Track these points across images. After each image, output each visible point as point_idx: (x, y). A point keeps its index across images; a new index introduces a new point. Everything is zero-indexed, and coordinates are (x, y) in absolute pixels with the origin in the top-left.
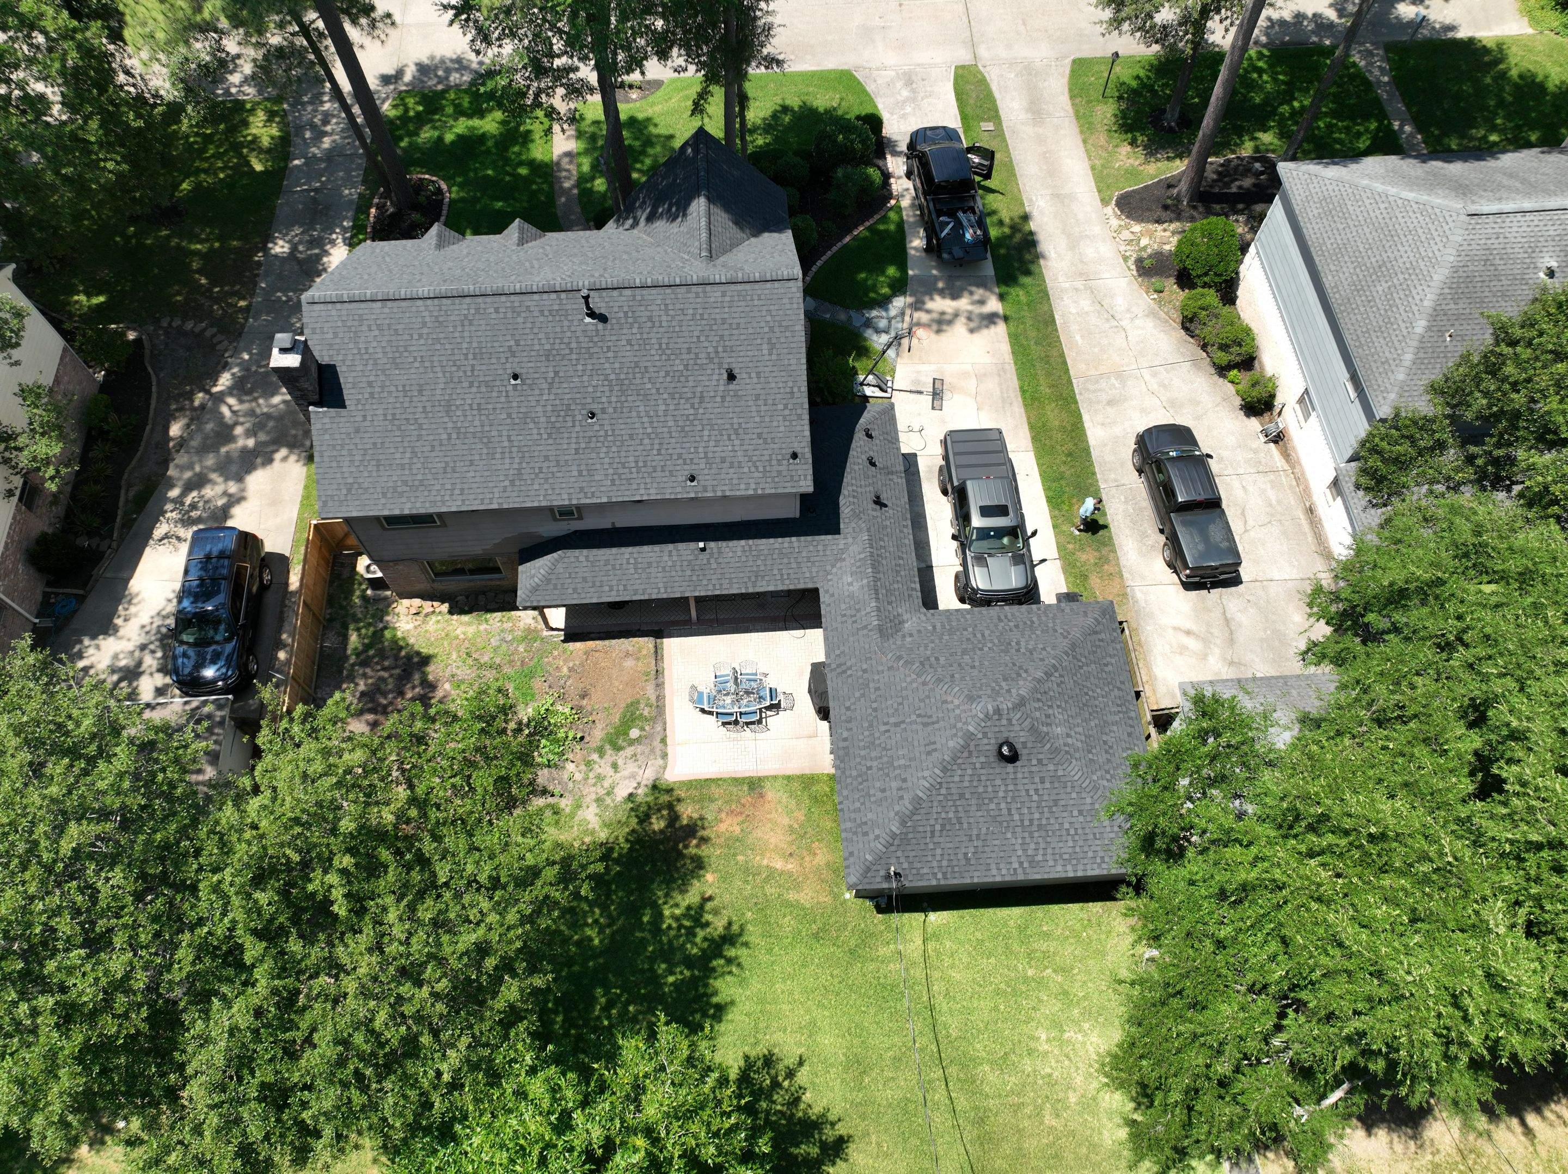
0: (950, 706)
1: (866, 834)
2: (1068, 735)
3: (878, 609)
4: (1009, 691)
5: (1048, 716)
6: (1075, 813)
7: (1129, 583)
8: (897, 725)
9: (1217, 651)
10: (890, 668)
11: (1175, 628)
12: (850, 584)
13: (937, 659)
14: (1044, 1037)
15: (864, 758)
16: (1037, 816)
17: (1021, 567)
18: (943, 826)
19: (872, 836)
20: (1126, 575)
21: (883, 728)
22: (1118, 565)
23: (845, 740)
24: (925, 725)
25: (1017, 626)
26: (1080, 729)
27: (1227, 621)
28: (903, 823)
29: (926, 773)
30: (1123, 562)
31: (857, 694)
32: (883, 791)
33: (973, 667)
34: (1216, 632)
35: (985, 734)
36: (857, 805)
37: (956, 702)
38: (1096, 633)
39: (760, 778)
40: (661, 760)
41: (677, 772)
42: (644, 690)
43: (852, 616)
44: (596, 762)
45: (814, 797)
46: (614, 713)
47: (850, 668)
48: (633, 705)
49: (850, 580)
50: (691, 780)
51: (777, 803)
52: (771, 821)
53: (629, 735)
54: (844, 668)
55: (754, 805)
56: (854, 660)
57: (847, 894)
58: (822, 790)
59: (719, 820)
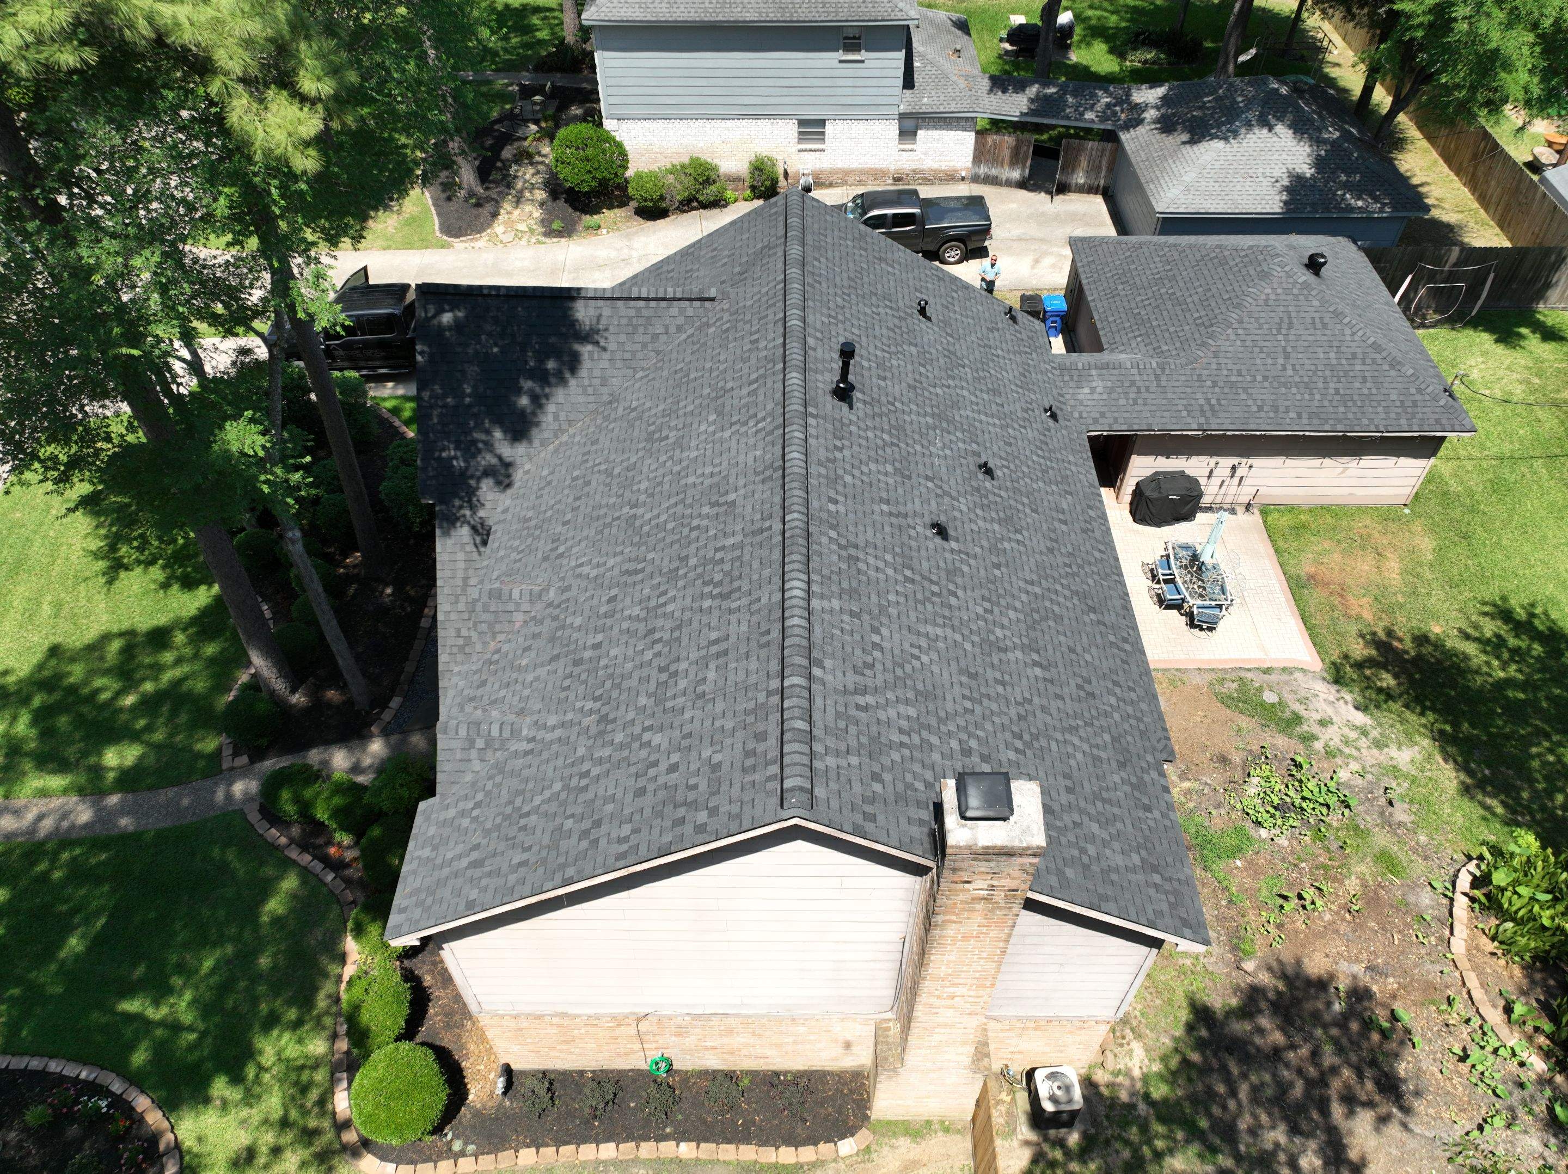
4: (1245, 256)
8: (1287, 357)
15: (1324, 396)
21: (1290, 372)
24: (1291, 326)
25: (1124, 283)
27: (1021, 240)
31: (1244, 396)
32: (1365, 380)
34: (1033, 247)
36: (1380, 409)
37: (1268, 291)
39: (1289, 577)
40: (1297, 675)
41: (1308, 659)
42: (1198, 688)
43: (1139, 392)
44: (1326, 746)
45: (1298, 530)
46: (1245, 722)
47: (1208, 401)
48: (1226, 700)
49: (1087, 390)
50: (1315, 644)
51: (1316, 562)
52: (1342, 569)
53: (1273, 705)
54: (1206, 408)
55: (1327, 584)
56: (1199, 396)
57: (1407, 511)
58: (1284, 522)
59: (1359, 618)
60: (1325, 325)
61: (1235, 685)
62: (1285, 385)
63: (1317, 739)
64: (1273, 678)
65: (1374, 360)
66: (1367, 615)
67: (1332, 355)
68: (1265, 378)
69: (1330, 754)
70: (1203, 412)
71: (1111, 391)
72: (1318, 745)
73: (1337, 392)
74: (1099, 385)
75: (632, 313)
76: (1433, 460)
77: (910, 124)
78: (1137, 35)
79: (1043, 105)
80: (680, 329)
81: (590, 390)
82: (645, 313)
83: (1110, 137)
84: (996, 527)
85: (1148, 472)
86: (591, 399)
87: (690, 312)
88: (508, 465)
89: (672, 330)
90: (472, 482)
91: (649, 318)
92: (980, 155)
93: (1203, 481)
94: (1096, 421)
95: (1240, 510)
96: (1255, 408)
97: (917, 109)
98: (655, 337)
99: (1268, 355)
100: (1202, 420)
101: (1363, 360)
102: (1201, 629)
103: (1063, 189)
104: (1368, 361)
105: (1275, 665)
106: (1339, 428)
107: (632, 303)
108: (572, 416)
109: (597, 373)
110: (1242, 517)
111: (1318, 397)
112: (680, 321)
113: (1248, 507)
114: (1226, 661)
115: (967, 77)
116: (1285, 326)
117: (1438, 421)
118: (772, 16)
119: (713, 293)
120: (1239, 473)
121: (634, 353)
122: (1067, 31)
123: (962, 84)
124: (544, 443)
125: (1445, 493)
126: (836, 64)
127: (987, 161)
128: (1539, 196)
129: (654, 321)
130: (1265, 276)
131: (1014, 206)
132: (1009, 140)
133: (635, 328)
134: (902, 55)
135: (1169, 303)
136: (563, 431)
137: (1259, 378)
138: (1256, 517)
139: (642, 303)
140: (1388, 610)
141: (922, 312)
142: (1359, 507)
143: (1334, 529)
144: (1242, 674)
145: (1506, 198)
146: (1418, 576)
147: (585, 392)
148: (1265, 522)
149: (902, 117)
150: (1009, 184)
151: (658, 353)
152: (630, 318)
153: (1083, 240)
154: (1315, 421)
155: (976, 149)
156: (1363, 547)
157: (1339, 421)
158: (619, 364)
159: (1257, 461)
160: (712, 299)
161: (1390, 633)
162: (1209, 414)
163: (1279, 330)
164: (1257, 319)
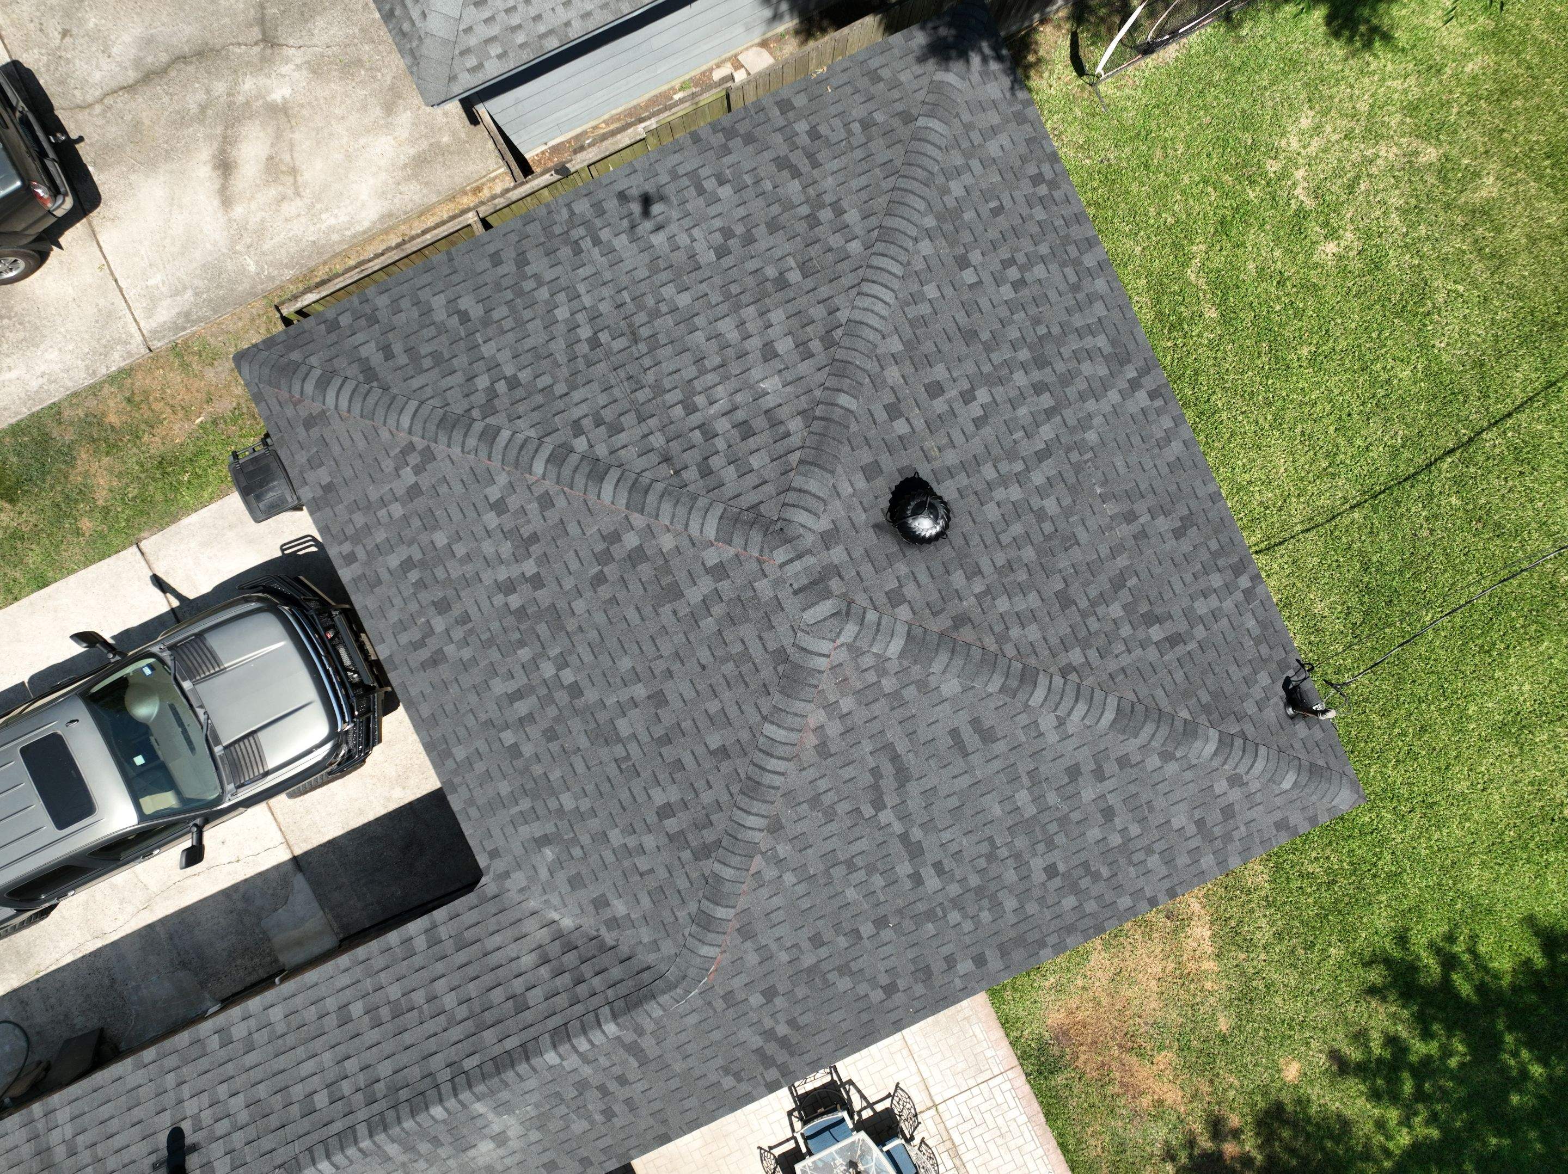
0: (834, 729)
1: (1228, 812)
2: (769, 353)
3: (561, 1035)
4: (719, 572)
5: (745, 430)
6: (969, 276)
7: (137, 347)
8: (915, 851)
9: (248, 85)
10: (746, 933)
11: (226, 200)
12: (500, 1139)
13: (666, 811)
14: (1331, 247)
15: (1023, 896)
16: (1020, 378)
17: (215, 641)
18: (1151, 619)
19: (1235, 795)
20: (116, 361)
21: (932, 882)
22: (94, 390)
23: (980, 961)
24: (903, 776)
25: (442, 606)
26: (727, 327)
27: (149, 77)
28: (1190, 731)
29: (1047, 722)
30: (80, 379)
31: (844, 984)
32: (1108, 814)
33: (659, 699)
34: (193, 100)
35: (896, 598)
36: (1154, 861)
37: (817, 717)
38: (369, 373)
51: (1069, 994)
56: (744, 1034)
59: (1159, 1110)
70: (767, 1061)
96: (877, 995)
100: (772, 1075)
104: (1110, 767)
116: (888, 782)
162: (782, 1057)
163: (879, 805)
164: (815, 802)
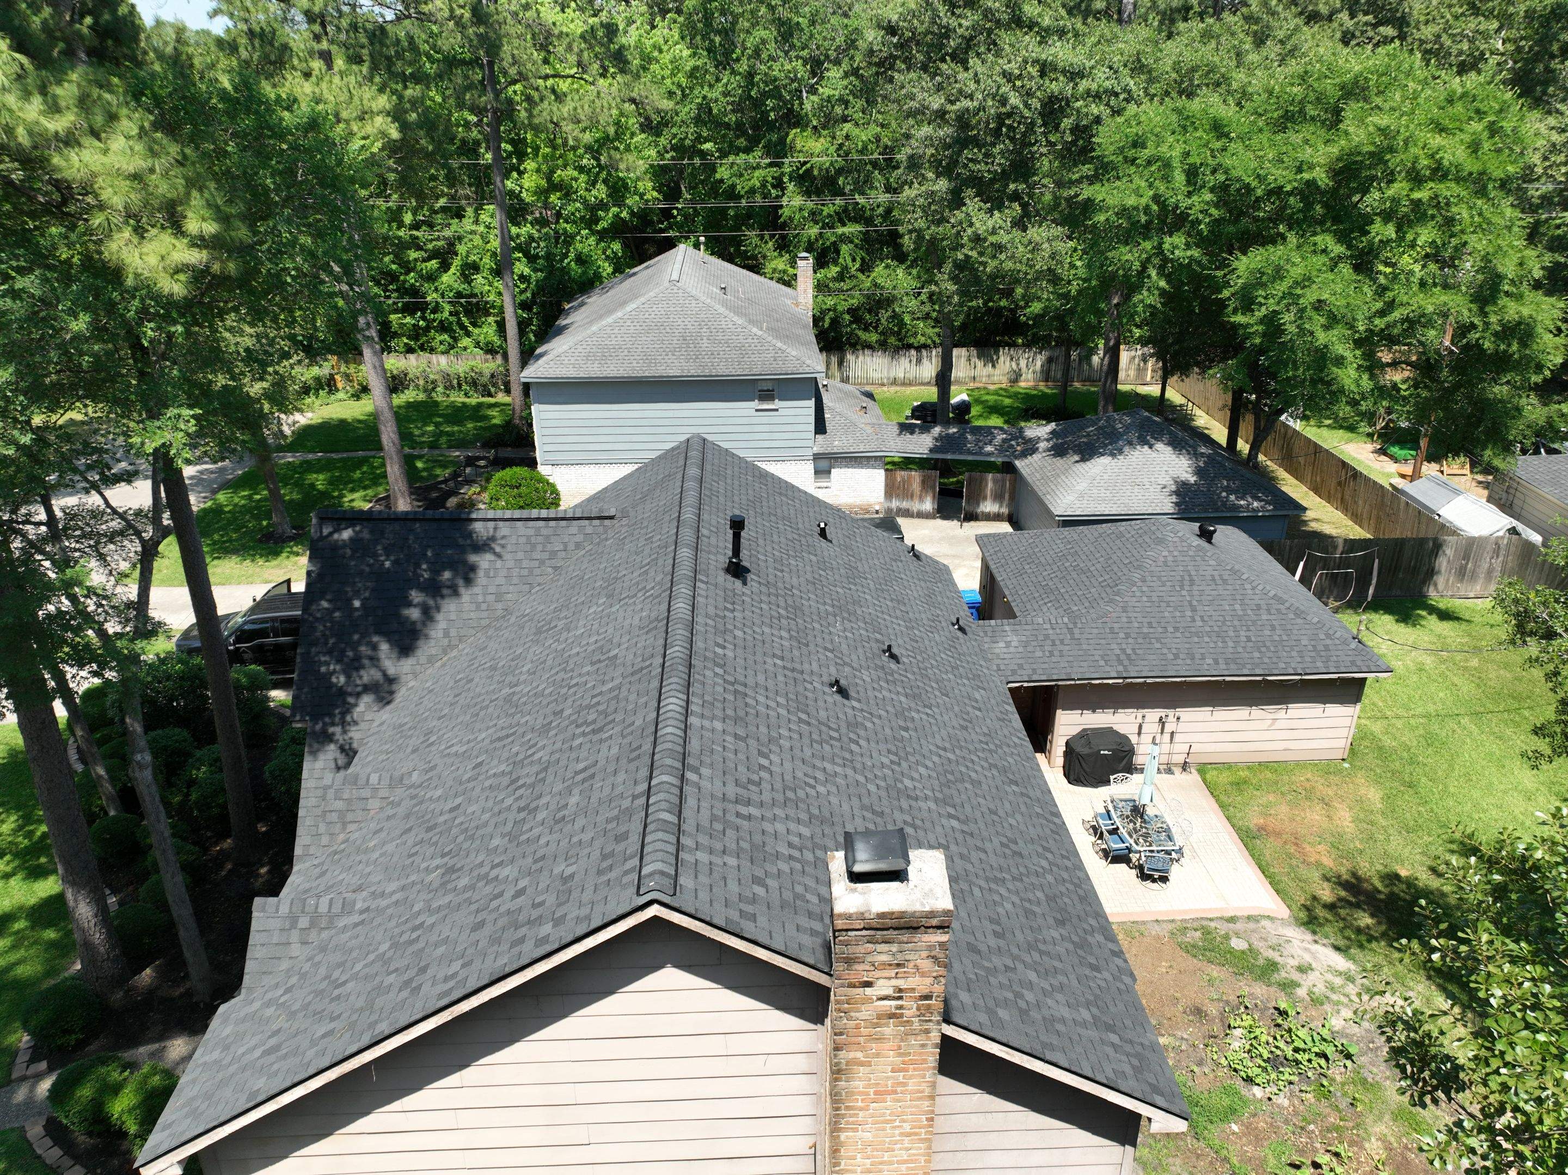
8: (1194, 610)
15: (1236, 643)
21: (1199, 623)
31: (1157, 646)
37: (1165, 553)
39: (1238, 830)
40: (1265, 923)
41: (1273, 906)
42: (1158, 938)
43: (1054, 644)
44: (1310, 993)
45: (1239, 785)
46: (1215, 971)
47: (1123, 650)
48: (1190, 949)
49: (1002, 644)
50: (1277, 891)
51: (1266, 815)
52: (1292, 820)
53: (1243, 952)
54: (1123, 657)
55: (1278, 834)
56: (1114, 646)
57: (1346, 765)
58: (1224, 778)
59: (1318, 864)
60: (1225, 582)
61: (1198, 934)
62: (1197, 634)
63: (1299, 986)
64: (1239, 926)
65: (1278, 610)
66: (1328, 862)
67: (1237, 607)
68: (1176, 629)
69: (1316, 1001)
70: (1120, 661)
71: (1026, 645)
72: (1301, 992)
73: (1249, 640)
74: (1015, 640)
75: (531, 532)
76: (1359, 706)
77: (824, 464)
78: (1026, 411)
79: (945, 443)
80: (578, 546)
81: (484, 606)
82: (545, 532)
83: (1009, 468)
84: (903, 699)
85: (1075, 731)
86: (485, 614)
87: (589, 530)
88: (391, 681)
89: (571, 546)
90: (351, 700)
91: (548, 537)
92: (891, 490)
93: (1134, 739)
94: (1014, 672)
95: (1177, 770)
96: (1171, 656)
97: (829, 450)
98: (553, 554)
99: (1176, 608)
100: (1121, 668)
101: (1268, 611)
102: (1154, 881)
103: (971, 517)
105: (1239, 914)
106: (1258, 672)
107: (531, 523)
108: (462, 632)
109: (492, 589)
110: (1179, 776)
111: (1231, 644)
112: (579, 538)
113: (1185, 766)
114: (1185, 912)
115: (873, 425)
116: (1187, 583)
117: (1353, 662)
118: (692, 372)
119: (612, 512)
120: (1169, 728)
121: (531, 570)
122: (964, 408)
123: (869, 430)
124: (431, 660)
125: (1380, 748)
126: (753, 413)
127: (898, 496)
128: (1402, 506)
129: (553, 539)
130: (1160, 541)
131: (926, 532)
132: (916, 476)
133: (534, 546)
134: (811, 403)
135: (1074, 575)
136: (451, 647)
137: (1170, 629)
138: (1193, 777)
139: (541, 523)
140: (1349, 855)
141: (823, 533)
142: (1297, 763)
143: (1276, 783)
144: (1205, 923)
145: (1375, 512)
146: (1372, 823)
147: (478, 608)
148: (1204, 780)
149: (817, 457)
150: (921, 515)
151: (555, 568)
152: (529, 537)
153: (988, 536)
154: (1232, 666)
155: (887, 485)
156: (1308, 798)
157: (1257, 665)
158: (515, 581)
159: (1181, 712)
160: (612, 518)
161: (1354, 874)
162: (1126, 662)
163: (1182, 587)
164: (1159, 577)
